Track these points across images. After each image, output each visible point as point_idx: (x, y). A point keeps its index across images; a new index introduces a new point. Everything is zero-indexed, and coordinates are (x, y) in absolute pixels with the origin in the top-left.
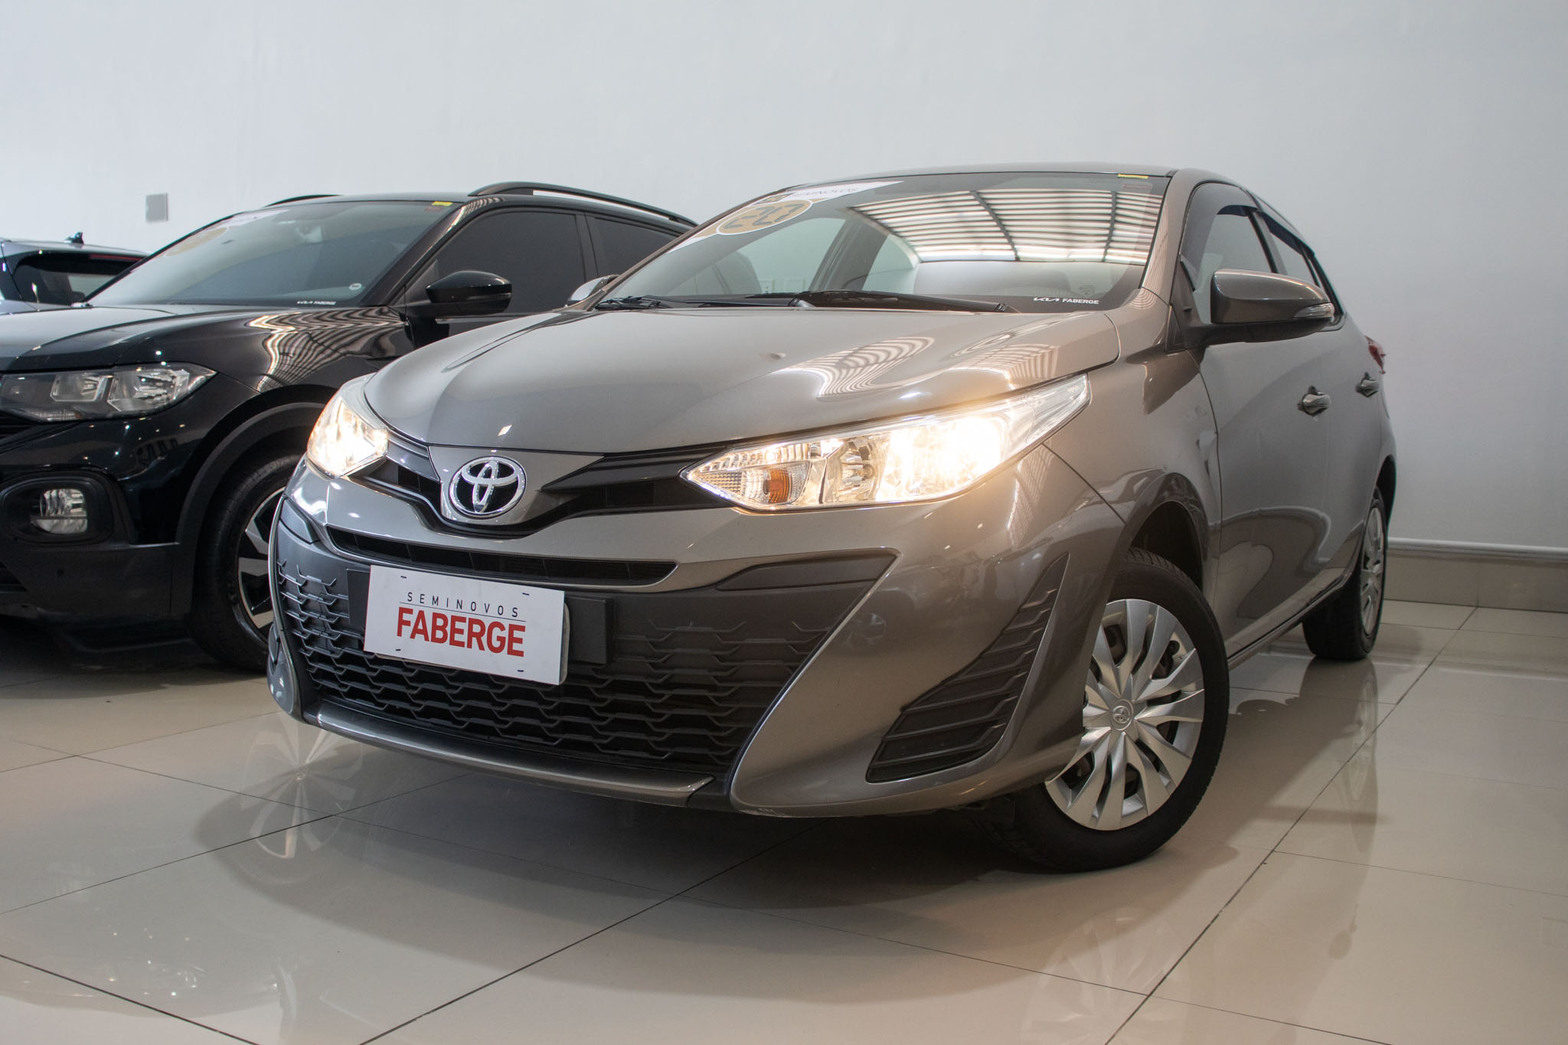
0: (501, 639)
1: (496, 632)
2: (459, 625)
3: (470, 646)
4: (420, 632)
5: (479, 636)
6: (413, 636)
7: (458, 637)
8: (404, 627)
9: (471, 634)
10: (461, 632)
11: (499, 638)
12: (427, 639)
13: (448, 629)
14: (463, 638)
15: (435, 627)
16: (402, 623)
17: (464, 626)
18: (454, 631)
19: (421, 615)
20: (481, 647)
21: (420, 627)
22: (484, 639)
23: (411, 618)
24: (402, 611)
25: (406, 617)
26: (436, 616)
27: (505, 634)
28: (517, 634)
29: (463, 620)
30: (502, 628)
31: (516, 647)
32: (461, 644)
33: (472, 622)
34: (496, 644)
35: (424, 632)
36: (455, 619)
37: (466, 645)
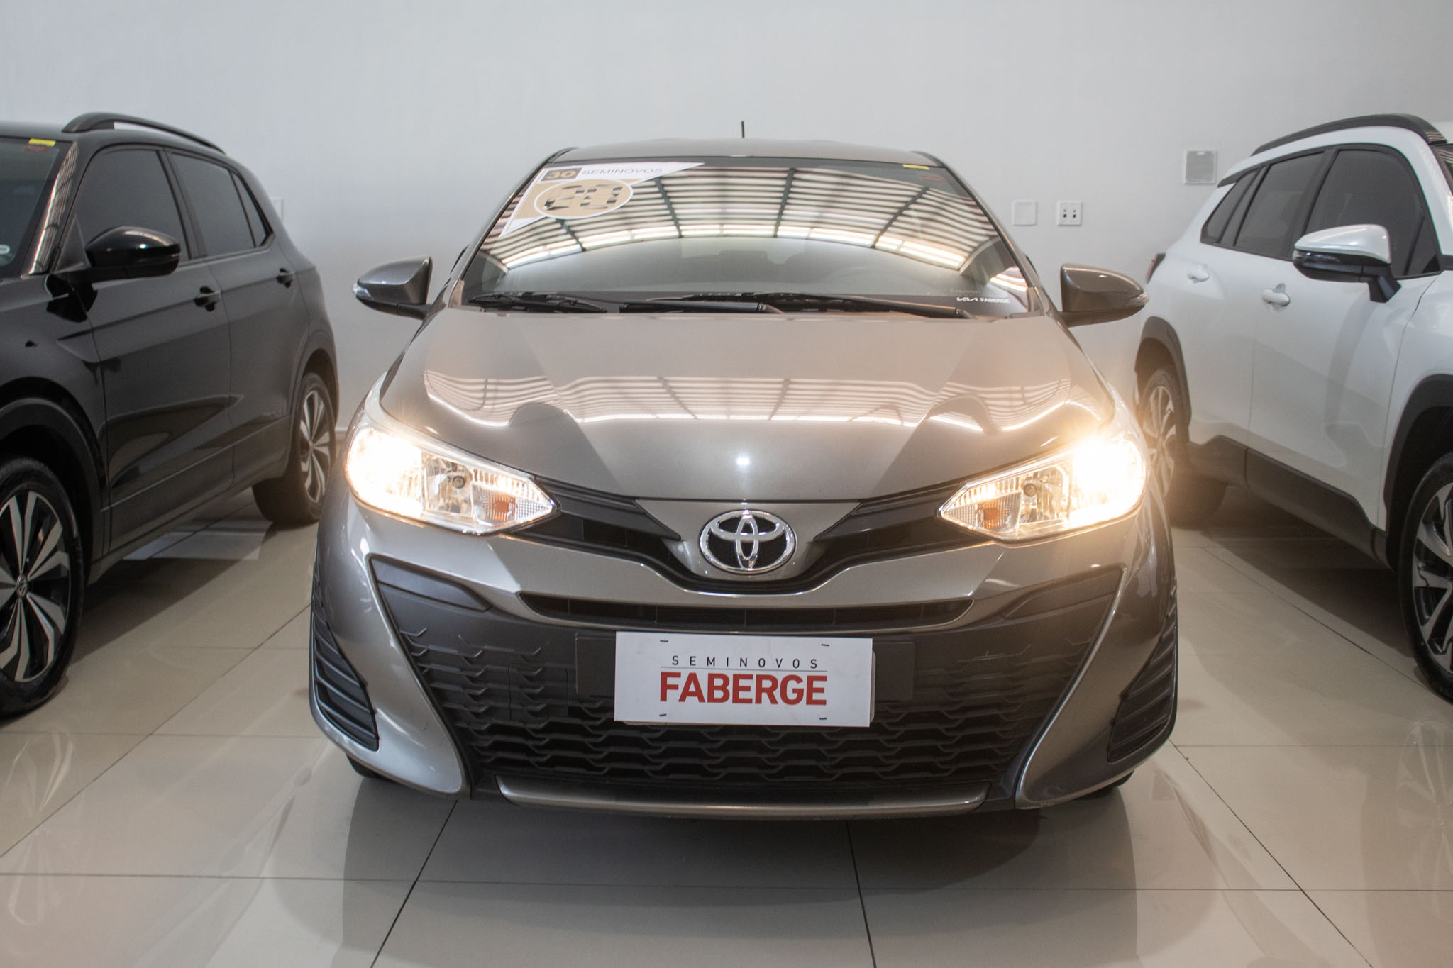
0: (799, 692)
1: (792, 685)
2: (742, 683)
3: (759, 700)
4: (692, 694)
5: (770, 692)
6: (682, 699)
7: (742, 695)
8: (669, 692)
9: (760, 690)
10: (748, 689)
11: (795, 691)
12: (701, 699)
13: (730, 688)
14: (752, 695)
15: (712, 688)
16: (665, 688)
17: (752, 683)
18: (737, 689)
19: (692, 678)
20: (773, 701)
21: (692, 689)
22: (777, 693)
23: (681, 682)
24: (665, 676)
25: (670, 681)
26: (712, 677)
27: (803, 685)
28: (816, 684)
29: (750, 677)
30: (799, 680)
31: (816, 696)
32: (749, 701)
33: (760, 679)
34: (791, 696)
35: (698, 693)
36: (737, 678)
37: (754, 701)
